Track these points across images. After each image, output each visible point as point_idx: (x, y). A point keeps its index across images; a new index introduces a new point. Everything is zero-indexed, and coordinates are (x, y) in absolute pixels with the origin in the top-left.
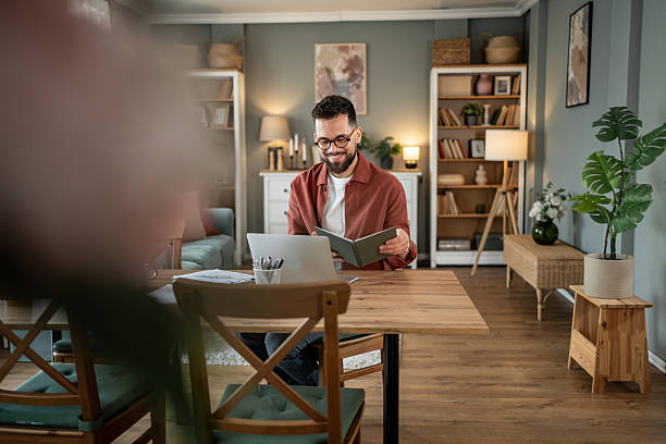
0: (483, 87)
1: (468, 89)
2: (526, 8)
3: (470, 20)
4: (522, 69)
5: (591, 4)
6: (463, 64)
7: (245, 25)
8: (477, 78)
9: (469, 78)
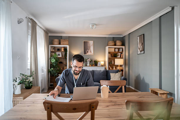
0: (117, 50)
1: (114, 50)
2: (124, 36)
3: (113, 38)
4: (124, 47)
5: (144, 34)
6: (113, 46)
7: (69, 37)
8: (115, 48)
9: (114, 48)
